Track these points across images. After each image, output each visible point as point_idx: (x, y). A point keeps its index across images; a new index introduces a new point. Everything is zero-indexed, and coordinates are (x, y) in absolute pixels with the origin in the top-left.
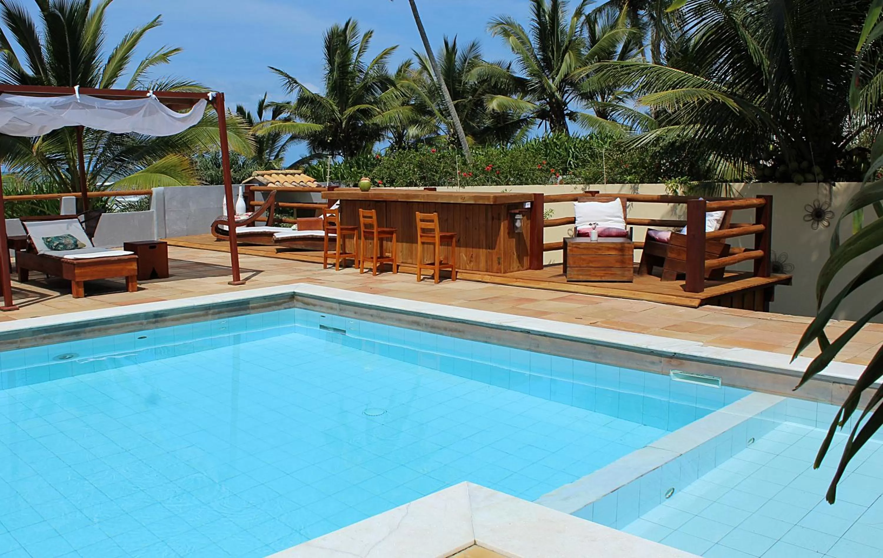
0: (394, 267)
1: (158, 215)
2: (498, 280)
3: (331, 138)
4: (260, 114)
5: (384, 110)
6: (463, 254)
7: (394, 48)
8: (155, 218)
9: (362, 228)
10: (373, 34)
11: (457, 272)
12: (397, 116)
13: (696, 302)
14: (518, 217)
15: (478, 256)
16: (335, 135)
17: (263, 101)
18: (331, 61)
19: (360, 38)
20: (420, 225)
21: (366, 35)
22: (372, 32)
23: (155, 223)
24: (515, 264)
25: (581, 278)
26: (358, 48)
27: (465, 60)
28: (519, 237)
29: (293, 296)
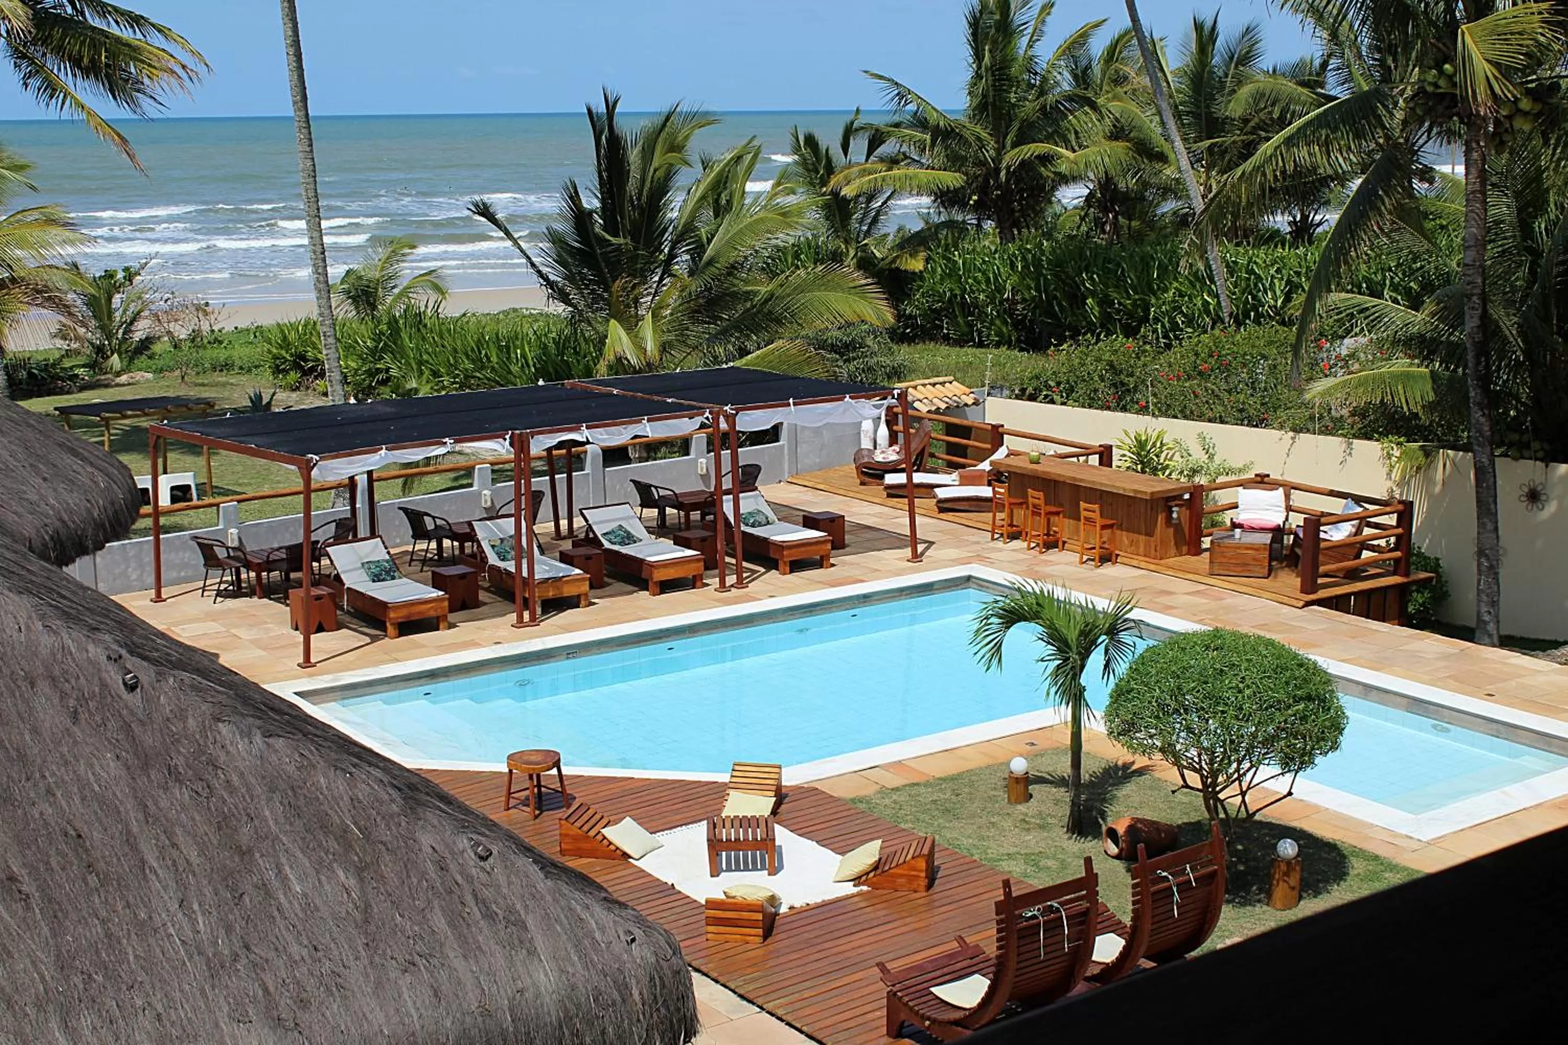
0: (1060, 544)
1: (789, 449)
2: (1152, 567)
3: (975, 198)
4: (845, 147)
5: (1076, 148)
6: (1124, 537)
7: (1097, 25)
8: (786, 451)
9: (1031, 507)
10: (1053, 10)
11: (1117, 555)
12: (1099, 158)
13: (1301, 604)
14: (1174, 509)
15: (1138, 541)
16: (984, 190)
17: (852, 123)
18: (978, 56)
19: (1036, 11)
20: (1084, 514)
21: (1044, 8)
22: (1052, 5)
23: (787, 457)
24: (1173, 551)
25: (1221, 572)
26: (1030, 30)
27: (1231, 58)
28: (1178, 528)
29: (969, 578)
